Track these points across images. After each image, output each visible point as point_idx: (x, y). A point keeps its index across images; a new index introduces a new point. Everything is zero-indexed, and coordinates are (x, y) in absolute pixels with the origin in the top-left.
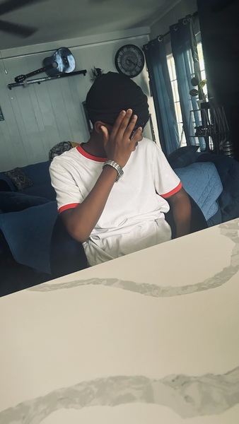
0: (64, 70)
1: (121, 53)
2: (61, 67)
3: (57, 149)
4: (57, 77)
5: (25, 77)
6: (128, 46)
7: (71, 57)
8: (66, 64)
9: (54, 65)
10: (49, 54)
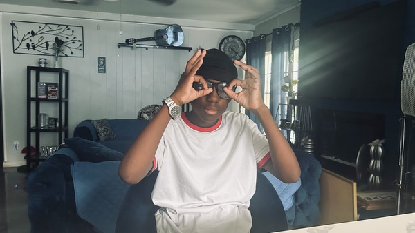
0: (173, 43)
1: (226, 41)
2: (170, 40)
3: (148, 110)
4: (164, 47)
5: (135, 41)
6: (234, 37)
7: (182, 33)
8: (176, 39)
9: (165, 37)
10: (162, 27)
